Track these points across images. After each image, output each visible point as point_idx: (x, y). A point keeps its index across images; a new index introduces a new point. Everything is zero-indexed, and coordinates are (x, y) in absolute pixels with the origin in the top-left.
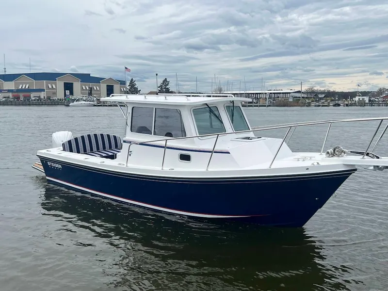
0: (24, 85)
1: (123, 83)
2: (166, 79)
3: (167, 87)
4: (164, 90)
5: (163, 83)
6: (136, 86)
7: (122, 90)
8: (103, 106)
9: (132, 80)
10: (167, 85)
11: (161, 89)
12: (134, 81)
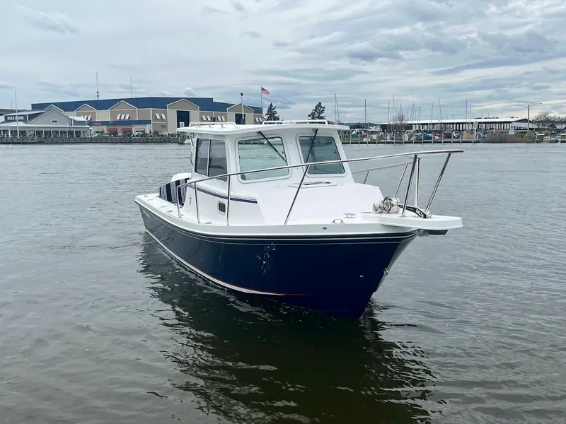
0: (123, 116)
1: (258, 111)
2: (320, 103)
3: (322, 115)
5: (316, 110)
6: (277, 115)
7: (257, 121)
9: (271, 105)
10: (322, 112)
11: (313, 118)
12: (275, 108)
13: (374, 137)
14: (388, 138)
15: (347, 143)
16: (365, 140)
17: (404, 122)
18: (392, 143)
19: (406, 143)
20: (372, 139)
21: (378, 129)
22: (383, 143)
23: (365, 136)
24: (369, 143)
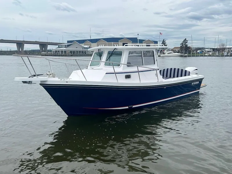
0: (102, 45)
1: (156, 42)
2: (186, 39)
3: (186, 44)
4: (184, 46)
5: (184, 42)
9: (164, 40)
13: (211, 53)
14: (217, 54)
16: (206, 55)
17: (224, 47)
18: (219, 56)
19: (225, 56)
20: (209, 54)
22: (215, 56)
23: (205, 53)
24: (208, 56)
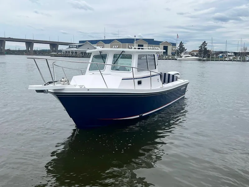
1: (174, 45)
2: (205, 41)
3: (205, 47)
4: (203, 49)
5: (203, 45)
6: (184, 47)
7: (173, 49)
8: (162, 59)
9: (181, 42)
10: (206, 45)
11: (201, 48)
12: (183, 43)
13: (231, 58)
14: (238, 58)
15: (217, 60)
16: (226, 59)
17: (246, 51)
18: (240, 61)
19: (247, 61)
20: (230, 59)
21: (233, 54)
22: (236, 61)
23: (226, 58)
24: (229, 61)
